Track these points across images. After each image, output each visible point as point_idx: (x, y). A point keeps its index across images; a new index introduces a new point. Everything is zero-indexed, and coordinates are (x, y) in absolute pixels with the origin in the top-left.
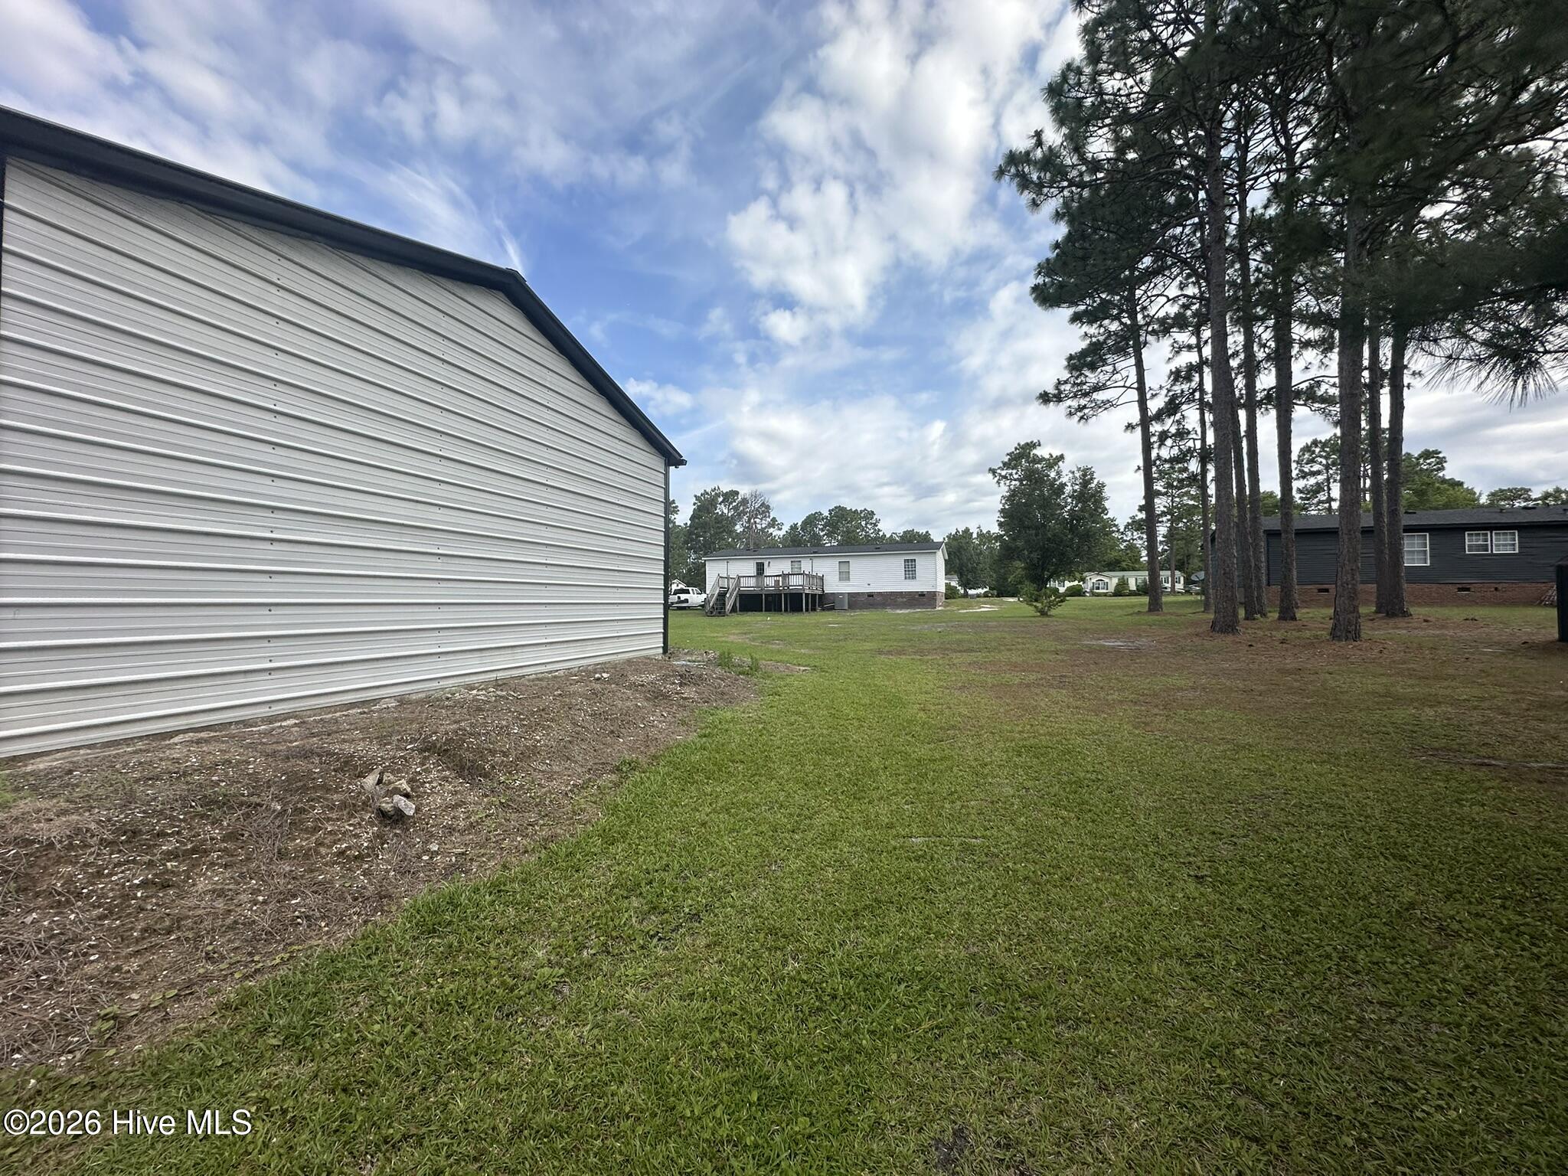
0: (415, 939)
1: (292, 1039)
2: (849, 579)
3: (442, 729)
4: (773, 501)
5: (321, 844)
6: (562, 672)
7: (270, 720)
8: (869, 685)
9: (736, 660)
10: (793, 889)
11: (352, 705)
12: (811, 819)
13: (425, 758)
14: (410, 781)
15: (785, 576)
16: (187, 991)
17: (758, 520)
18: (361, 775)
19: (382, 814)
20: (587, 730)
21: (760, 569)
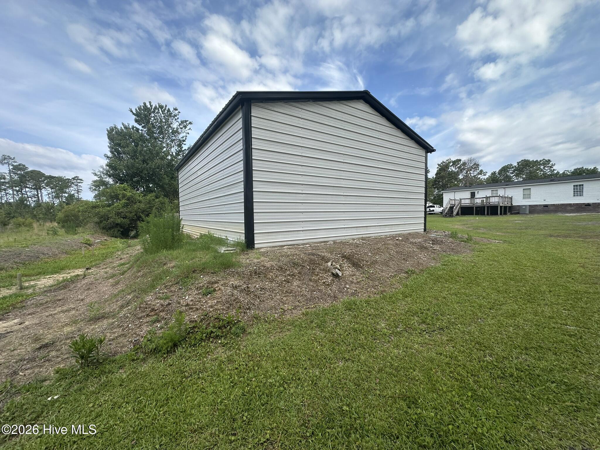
0: (345, 310)
1: (319, 326)
2: (530, 198)
3: (347, 251)
4: (481, 162)
5: (319, 279)
6: (383, 236)
7: (303, 244)
8: (542, 251)
9: (460, 235)
10: (490, 330)
11: (322, 242)
12: (501, 306)
13: (343, 259)
14: (340, 266)
15: (487, 198)
16: (295, 308)
17: (471, 172)
18: (327, 262)
19: (333, 274)
20: (394, 257)
21: (473, 195)
